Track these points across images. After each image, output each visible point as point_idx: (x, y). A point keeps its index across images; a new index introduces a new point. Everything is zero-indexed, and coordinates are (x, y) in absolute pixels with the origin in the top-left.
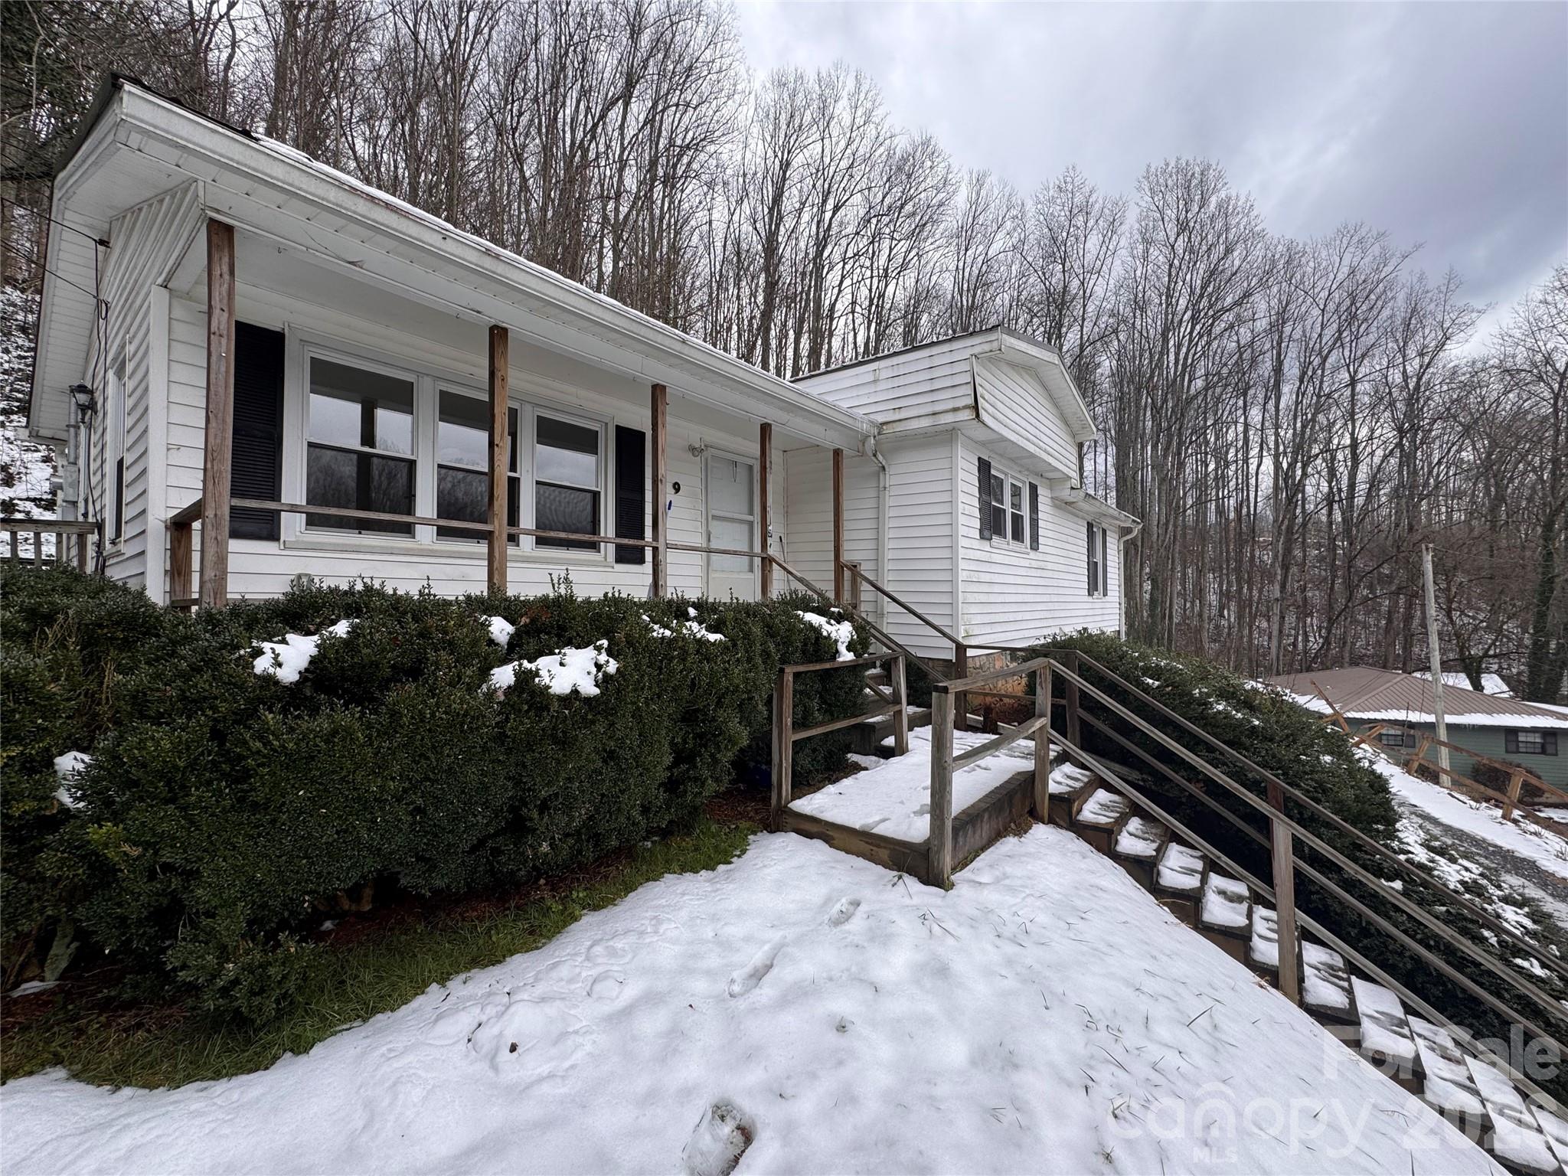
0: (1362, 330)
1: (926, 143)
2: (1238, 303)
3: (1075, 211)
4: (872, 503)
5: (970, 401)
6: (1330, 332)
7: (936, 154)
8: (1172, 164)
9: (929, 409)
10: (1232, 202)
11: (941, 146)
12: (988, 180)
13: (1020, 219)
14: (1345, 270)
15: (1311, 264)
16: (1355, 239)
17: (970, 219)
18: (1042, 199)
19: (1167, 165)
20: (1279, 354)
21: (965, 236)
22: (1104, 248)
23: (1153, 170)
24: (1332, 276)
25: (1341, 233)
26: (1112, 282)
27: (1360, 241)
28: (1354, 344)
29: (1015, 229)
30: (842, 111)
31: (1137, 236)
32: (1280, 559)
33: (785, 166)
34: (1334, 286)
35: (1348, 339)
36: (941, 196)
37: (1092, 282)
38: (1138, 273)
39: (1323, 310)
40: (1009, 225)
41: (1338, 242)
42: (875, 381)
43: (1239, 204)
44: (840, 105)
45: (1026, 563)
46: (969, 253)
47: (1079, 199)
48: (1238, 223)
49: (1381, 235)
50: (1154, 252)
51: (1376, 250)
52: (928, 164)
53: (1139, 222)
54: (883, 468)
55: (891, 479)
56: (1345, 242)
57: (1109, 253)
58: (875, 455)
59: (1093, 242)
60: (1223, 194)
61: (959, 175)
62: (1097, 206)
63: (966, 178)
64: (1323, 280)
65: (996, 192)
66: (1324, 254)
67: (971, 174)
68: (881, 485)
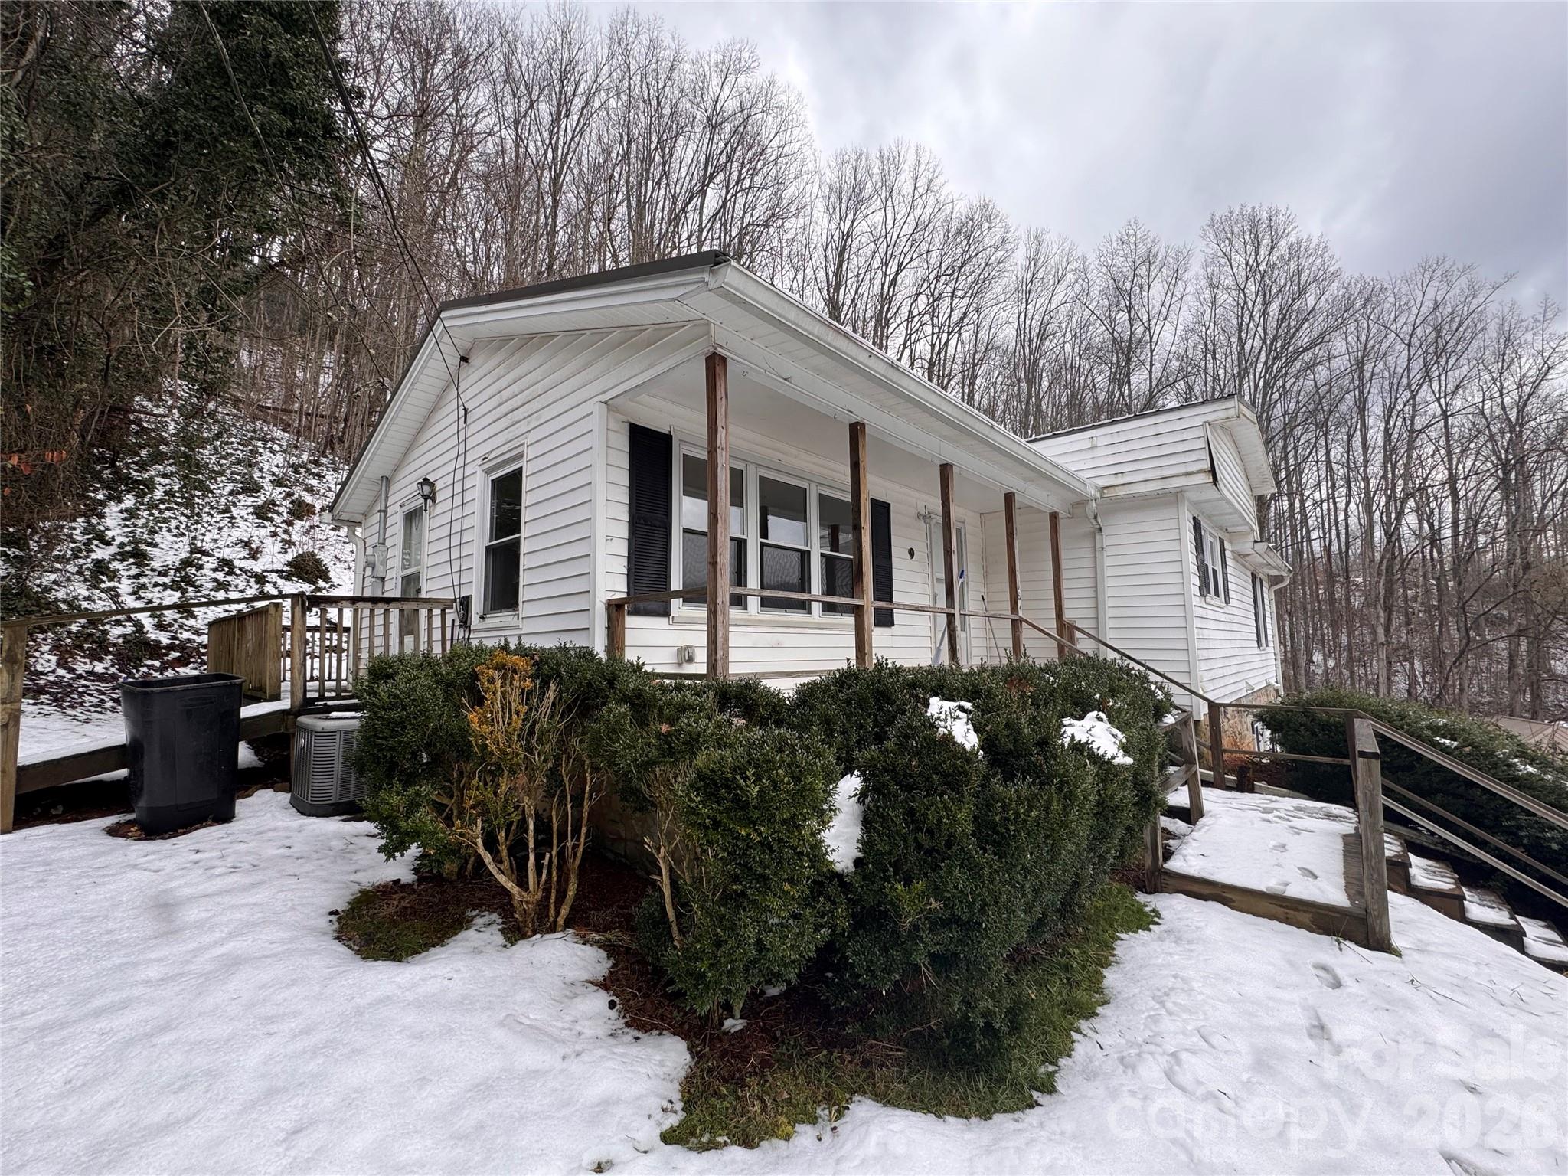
0: (1451, 363)
1: (985, 207)
2: (1313, 344)
3: (1138, 262)
4: (1089, 563)
5: (1207, 465)
6: (1417, 366)
7: (993, 216)
8: (1237, 211)
9: (1159, 473)
10: (1304, 245)
11: (998, 208)
12: (1047, 237)
13: (1083, 272)
14: (1429, 304)
15: (1392, 299)
16: (1439, 273)
17: (1030, 275)
18: (1105, 252)
19: (1232, 212)
20: (1362, 393)
21: (1025, 290)
22: (1169, 294)
23: (1217, 218)
24: (1415, 310)
25: (1423, 269)
26: (1180, 327)
27: (1445, 275)
28: (1443, 377)
29: (1077, 281)
30: (904, 182)
31: (1204, 283)
32: (1382, 601)
33: (846, 236)
34: (1418, 322)
35: (1437, 373)
36: (1000, 254)
37: (1158, 328)
38: (1207, 317)
39: (1409, 345)
40: (1070, 277)
41: (1419, 277)
42: (1092, 448)
43: (1312, 246)
44: (901, 178)
45: (1223, 617)
46: (1029, 306)
47: (1142, 250)
48: (1312, 265)
49: (1466, 269)
50: (1222, 296)
51: (1463, 282)
52: (986, 225)
53: (1205, 267)
54: (1100, 529)
55: (1108, 540)
56: (1427, 276)
57: (1176, 299)
58: (1095, 518)
59: (1157, 290)
60: (1293, 238)
61: (1017, 234)
62: (1160, 257)
63: (1025, 236)
64: (1406, 314)
65: (1055, 247)
66: (1404, 290)
67: (1029, 232)
68: (1098, 546)
